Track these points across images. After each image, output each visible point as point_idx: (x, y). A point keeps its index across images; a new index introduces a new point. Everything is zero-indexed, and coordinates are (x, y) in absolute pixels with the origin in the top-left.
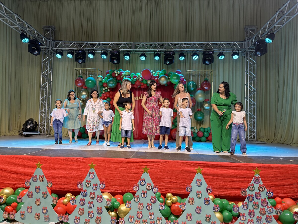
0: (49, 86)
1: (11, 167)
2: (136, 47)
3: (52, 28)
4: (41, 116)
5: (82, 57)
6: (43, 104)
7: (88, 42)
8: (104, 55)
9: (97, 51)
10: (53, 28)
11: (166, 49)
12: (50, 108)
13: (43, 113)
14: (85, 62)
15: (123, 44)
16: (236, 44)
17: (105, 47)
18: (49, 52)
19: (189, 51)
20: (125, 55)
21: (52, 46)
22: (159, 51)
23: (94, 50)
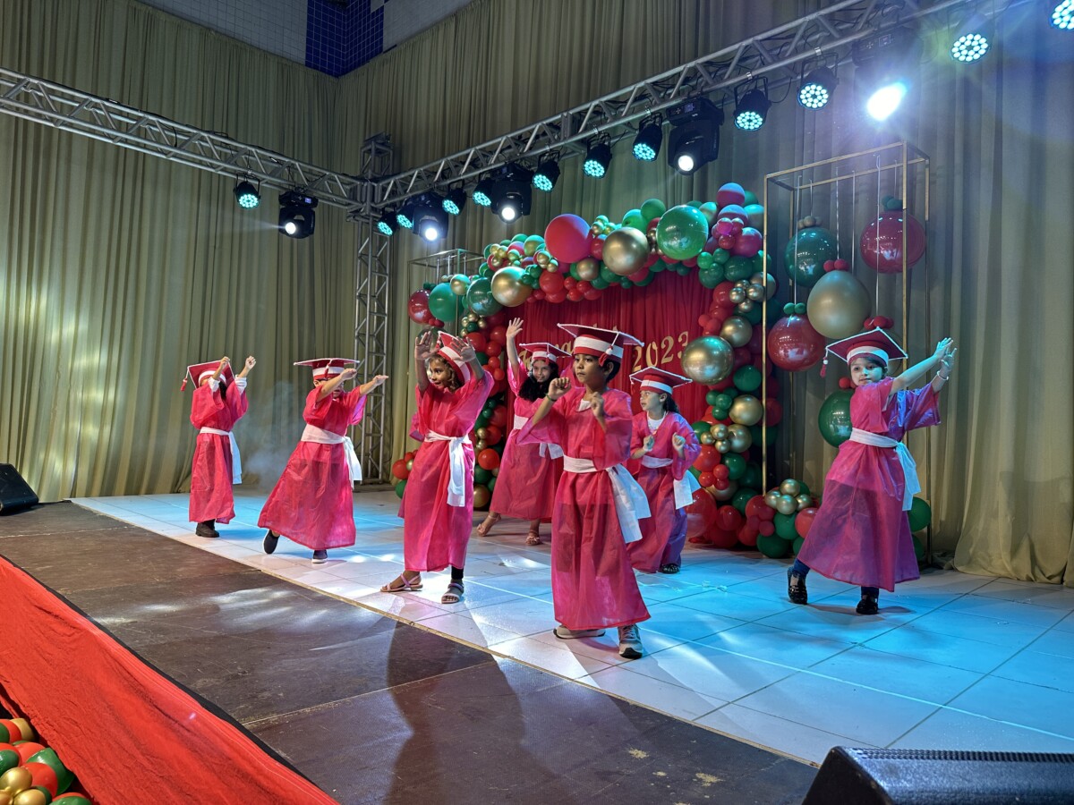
5: (433, 218)
7: (449, 159)
8: (479, 193)
15: (536, 130)
21: (373, 201)
22: (656, 117)
23: (463, 180)
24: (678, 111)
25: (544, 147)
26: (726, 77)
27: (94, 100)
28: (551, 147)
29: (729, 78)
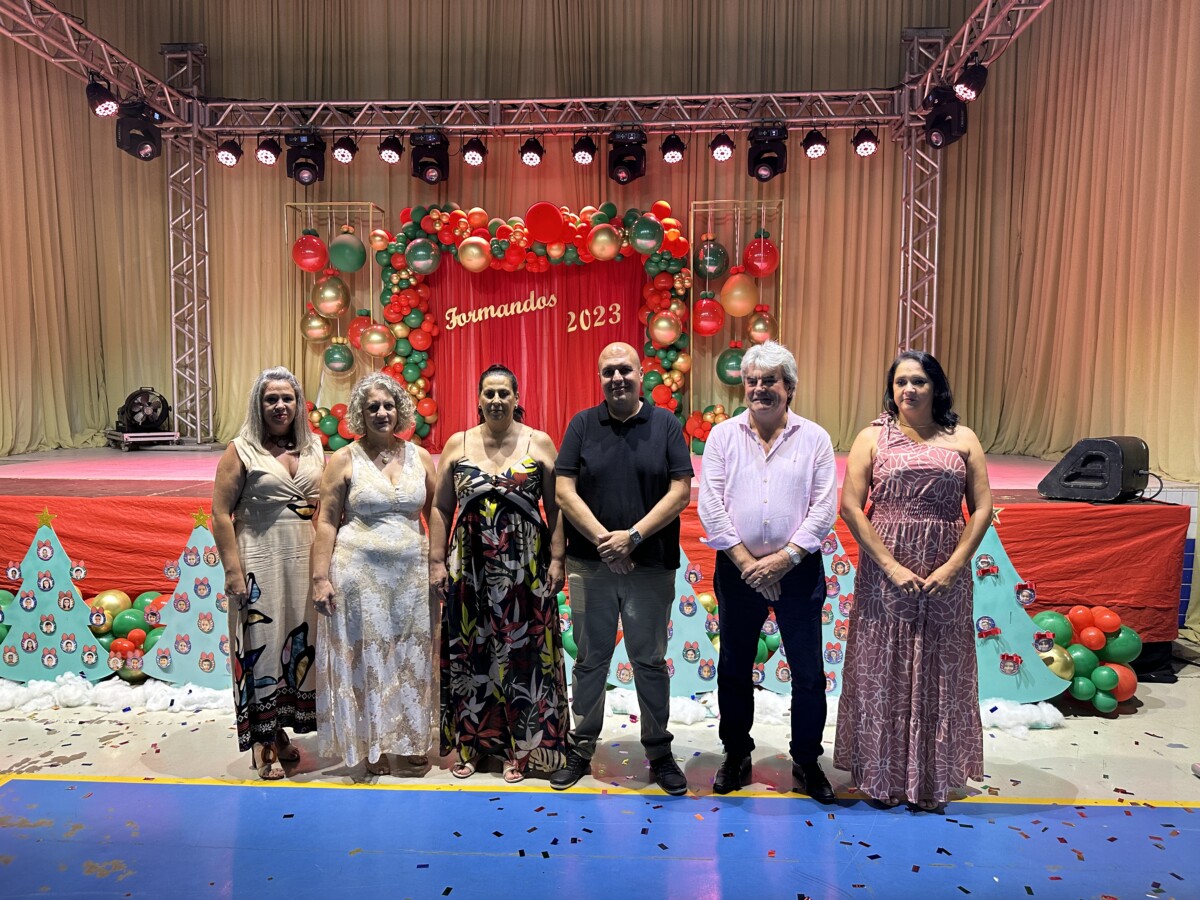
0: (201, 269)
1: (112, 532)
2: (505, 118)
3: (195, 53)
4: (180, 379)
5: (310, 161)
6: (184, 334)
7: (332, 104)
8: (390, 151)
9: (364, 134)
10: (198, 53)
11: (614, 124)
12: (209, 348)
13: (186, 367)
14: (321, 179)
15: (457, 107)
16: (869, 99)
17: (392, 119)
18: (192, 141)
19: (699, 127)
20: (466, 149)
22: (589, 131)
23: (355, 131)
28: (477, 127)
29: (655, 120)
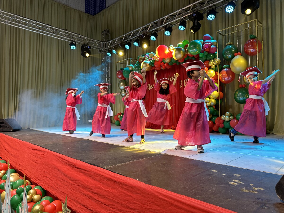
7: (126, 34)
8: (135, 43)
10: (107, 31)
21: (105, 47)
22: (184, 19)
23: (130, 40)
24: (191, 16)
25: (153, 29)
26: (204, 6)
27: (32, 21)
28: (155, 29)
29: (205, 6)
